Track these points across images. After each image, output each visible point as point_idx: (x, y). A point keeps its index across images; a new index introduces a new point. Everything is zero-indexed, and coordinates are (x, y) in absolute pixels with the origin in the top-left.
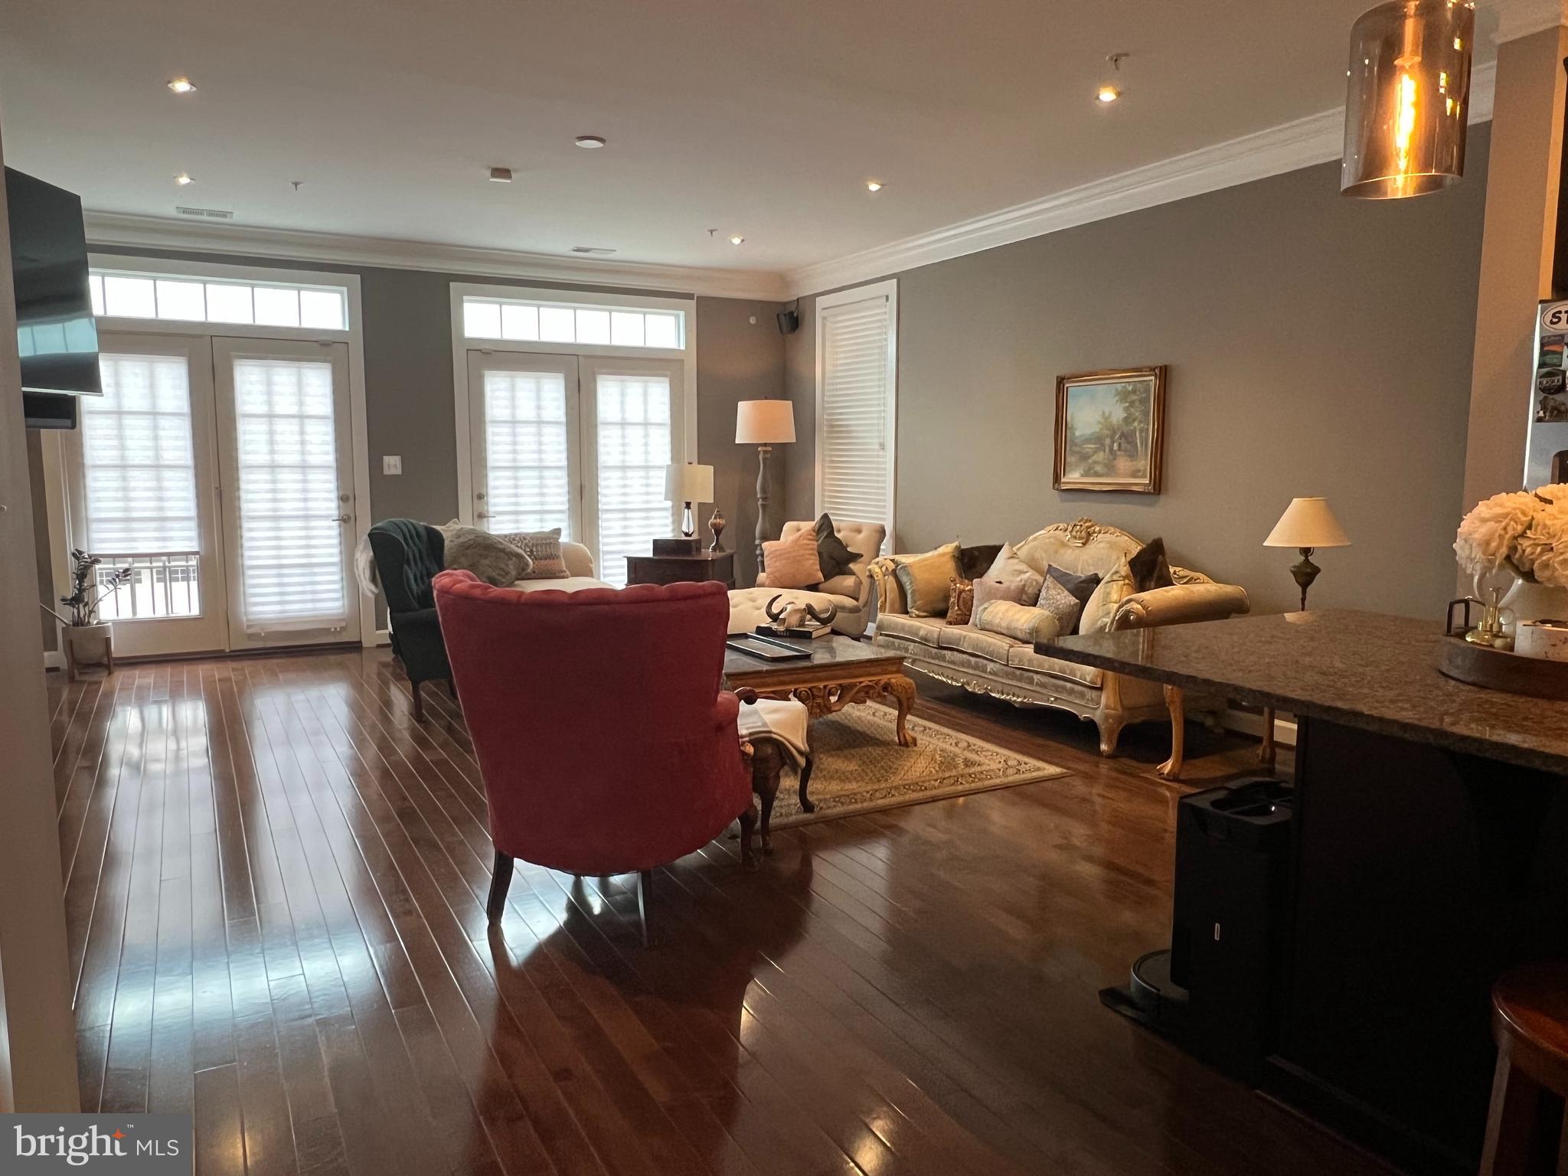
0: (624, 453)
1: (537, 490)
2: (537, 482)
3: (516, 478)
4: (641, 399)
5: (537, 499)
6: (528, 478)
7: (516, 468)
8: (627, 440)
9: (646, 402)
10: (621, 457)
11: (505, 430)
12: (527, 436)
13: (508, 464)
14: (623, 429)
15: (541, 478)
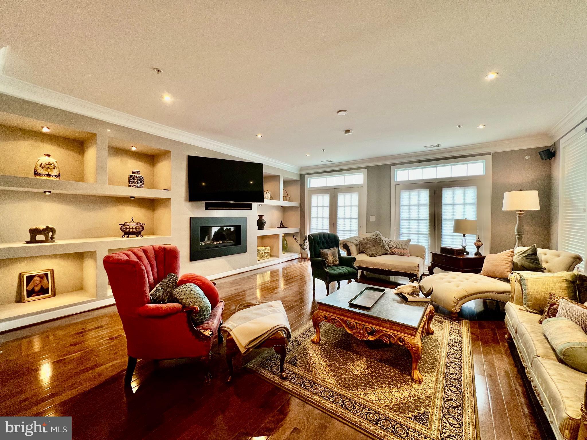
0: (453, 215)
1: (417, 227)
6: (414, 223)
7: (410, 220)
8: (455, 210)
9: (464, 196)
11: (407, 208)
12: (414, 210)
13: (407, 218)
14: (453, 206)
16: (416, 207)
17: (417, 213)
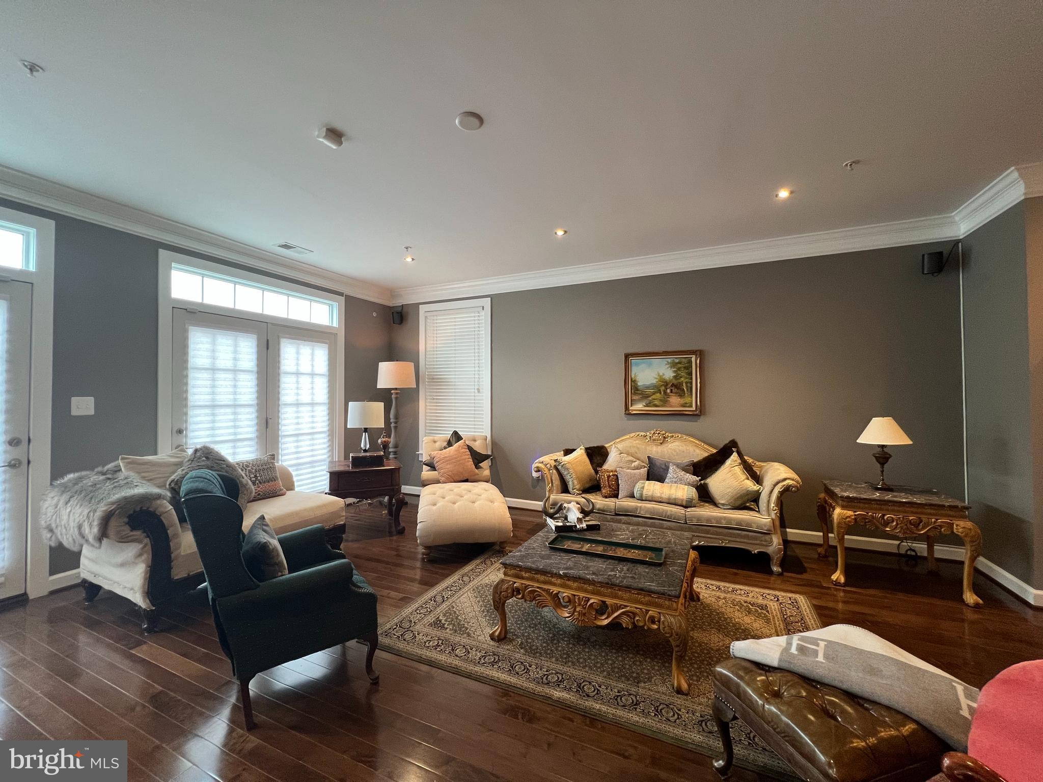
0: (298, 394)
1: (232, 424)
2: (232, 417)
3: (213, 415)
4: (310, 357)
5: (232, 431)
6: (225, 414)
7: (214, 407)
8: (300, 386)
9: (313, 360)
10: (296, 398)
11: (206, 375)
12: (224, 381)
13: (207, 403)
14: (298, 377)
15: (235, 413)
16: (230, 376)
17: (231, 390)
